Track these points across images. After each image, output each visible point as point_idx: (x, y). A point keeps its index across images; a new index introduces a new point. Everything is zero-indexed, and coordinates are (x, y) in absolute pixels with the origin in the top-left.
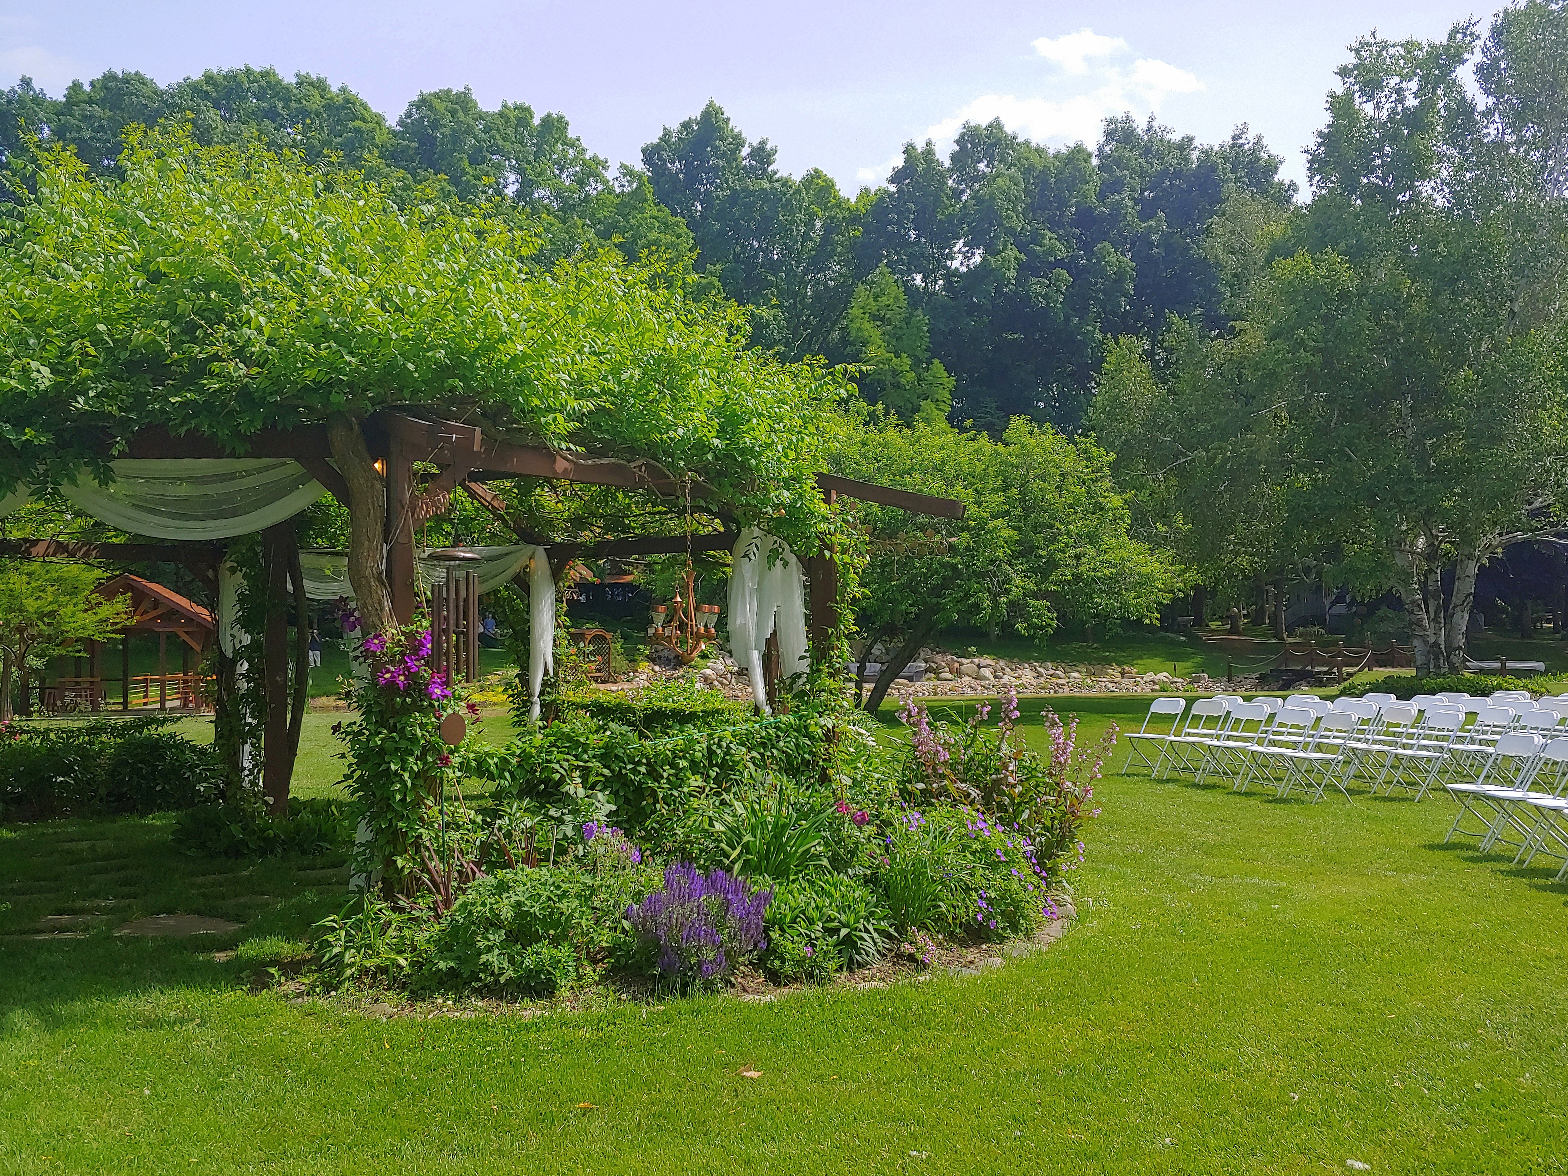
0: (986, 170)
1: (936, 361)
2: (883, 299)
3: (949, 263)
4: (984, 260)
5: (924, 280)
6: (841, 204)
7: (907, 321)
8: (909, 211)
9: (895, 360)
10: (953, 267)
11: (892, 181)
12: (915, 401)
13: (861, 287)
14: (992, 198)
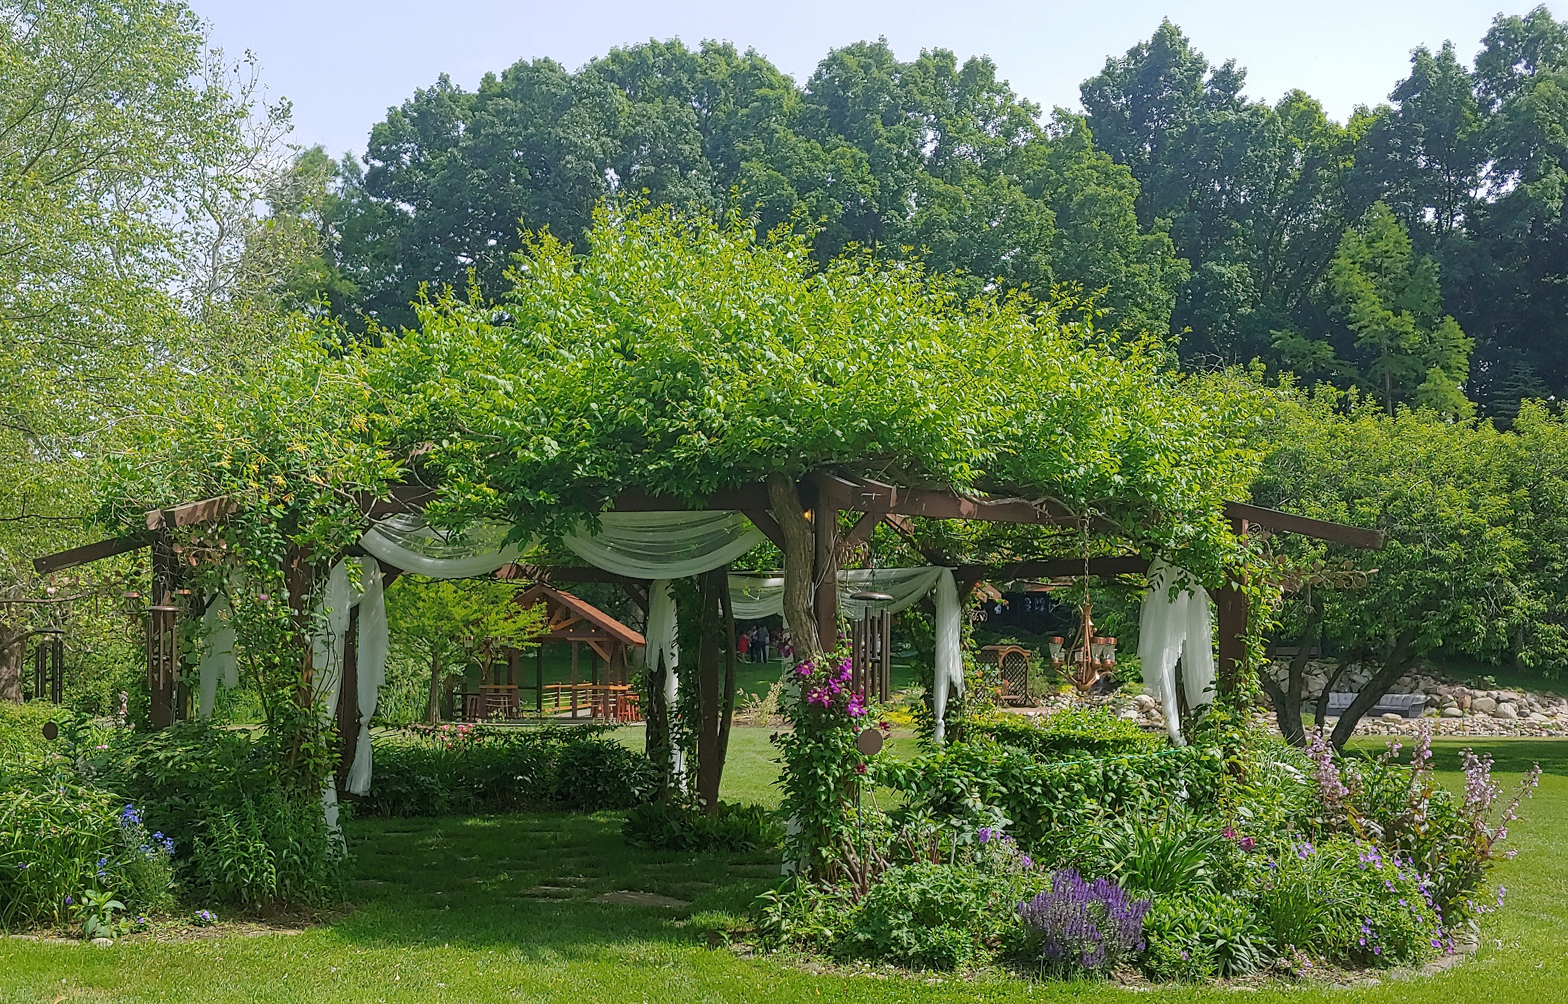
0: (1525, 72)
1: (1449, 319)
2: (1380, 246)
3: (1472, 193)
4: (1519, 189)
5: (1438, 215)
6: (1327, 131)
7: (1411, 270)
8: (1417, 133)
9: (1393, 319)
10: (1478, 197)
11: (1395, 97)
12: (1421, 368)
13: (1351, 231)
14: (1531, 109)
